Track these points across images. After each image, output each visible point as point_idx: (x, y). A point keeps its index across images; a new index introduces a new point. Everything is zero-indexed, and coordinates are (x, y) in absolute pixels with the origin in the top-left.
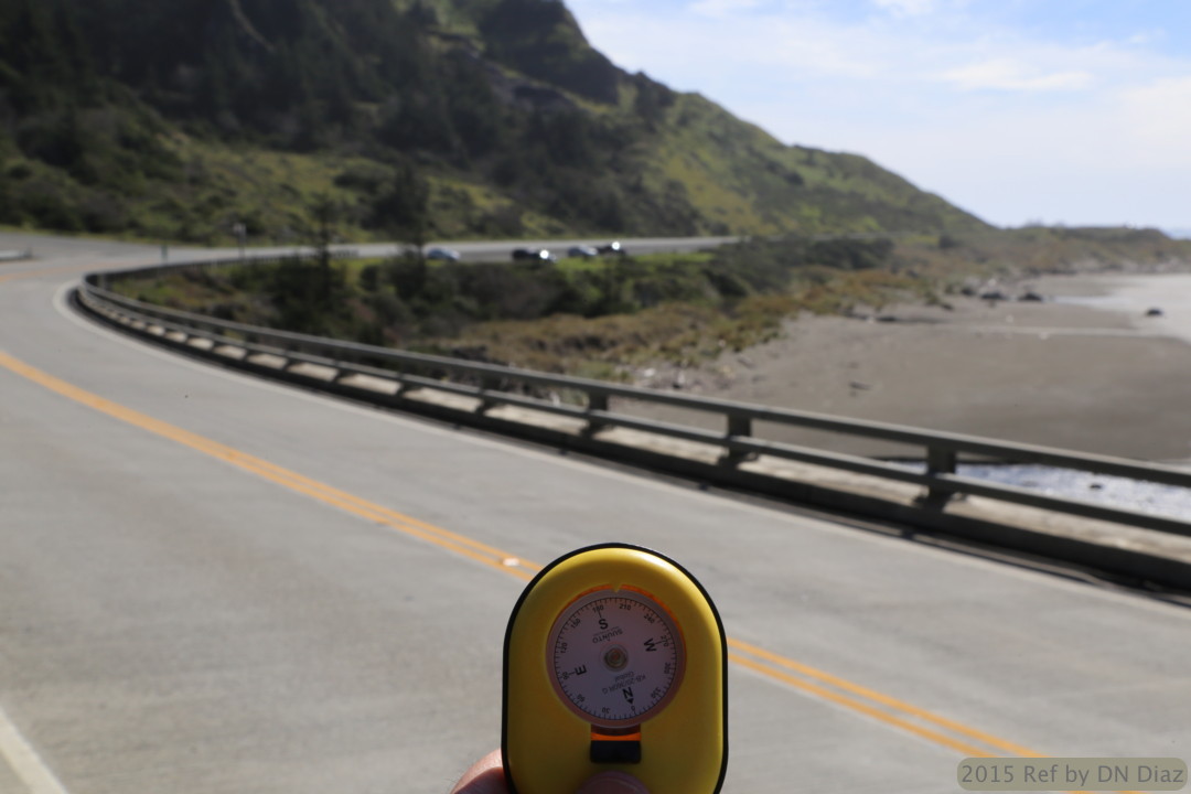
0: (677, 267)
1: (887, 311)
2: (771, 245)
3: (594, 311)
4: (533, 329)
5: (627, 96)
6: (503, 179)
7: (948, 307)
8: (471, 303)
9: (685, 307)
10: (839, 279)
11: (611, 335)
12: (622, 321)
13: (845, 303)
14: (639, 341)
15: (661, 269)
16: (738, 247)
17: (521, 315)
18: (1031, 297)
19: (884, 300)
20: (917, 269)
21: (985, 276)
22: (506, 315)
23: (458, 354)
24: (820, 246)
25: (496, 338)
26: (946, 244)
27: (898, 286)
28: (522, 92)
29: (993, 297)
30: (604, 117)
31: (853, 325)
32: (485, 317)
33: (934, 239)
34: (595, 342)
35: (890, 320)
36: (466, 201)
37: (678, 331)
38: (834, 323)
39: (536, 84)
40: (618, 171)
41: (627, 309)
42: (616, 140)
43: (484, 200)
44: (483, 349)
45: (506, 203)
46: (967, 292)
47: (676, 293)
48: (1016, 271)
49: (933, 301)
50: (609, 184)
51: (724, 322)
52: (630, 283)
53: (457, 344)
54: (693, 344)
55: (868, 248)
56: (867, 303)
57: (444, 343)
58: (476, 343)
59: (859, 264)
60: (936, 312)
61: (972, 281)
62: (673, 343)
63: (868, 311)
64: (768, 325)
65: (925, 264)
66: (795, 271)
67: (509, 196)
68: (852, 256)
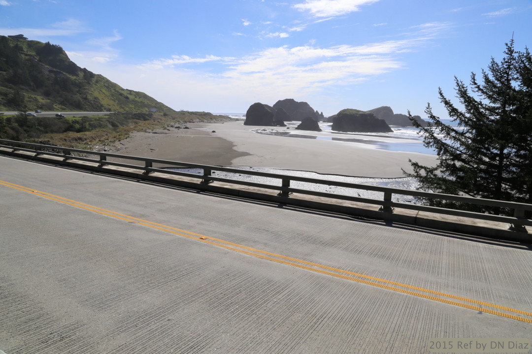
0: (100, 119)
1: (154, 131)
2: (123, 114)
3: (78, 131)
4: (62, 136)
5: (81, 74)
6: (47, 94)
7: (169, 130)
8: (42, 129)
9: (104, 130)
10: (141, 123)
11: (85, 137)
12: (87, 133)
13: (144, 129)
14: (93, 139)
15: (96, 120)
16: (115, 114)
17: (58, 132)
18: (186, 128)
19: (154, 128)
20: (159, 121)
21: (175, 123)
22: (52, 132)
23: (41, 142)
24: (135, 114)
25: (52, 138)
26: (165, 115)
27: (156, 125)
28: (51, 71)
29: (178, 128)
30: (75, 79)
31: (147, 134)
32: (47, 132)
33: (162, 114)
34: (80, 139)
35: (156, 133)
36: (36, 100)
37: (103, 136)
38: (142, 133)
39: (54, 69)
40: (80, 94)
41: (88, 130)
42: (79, 86)
43: (42, 100)
44: (49, 141)
45: (49, 101)
46: (172, 126)
47: (100, 126)
48: (182, 122)
49: (165, 129)
50: (78, 97)
51: (115, 134)
52: (88, 123)
53: (40, 140)
54: (107, 139)
55: (147, 115)
56: (149, 129)
57: (36, 140)
58: (46, 140)
59: (145, 119)
60: (166, 131)
61: (172, 124)
62: (102, 139)
63: (150, 131)
64: (126, 134)
65: (161, 119)
66: (130, 121)
67: (49, 99)
68: (144, 117)
